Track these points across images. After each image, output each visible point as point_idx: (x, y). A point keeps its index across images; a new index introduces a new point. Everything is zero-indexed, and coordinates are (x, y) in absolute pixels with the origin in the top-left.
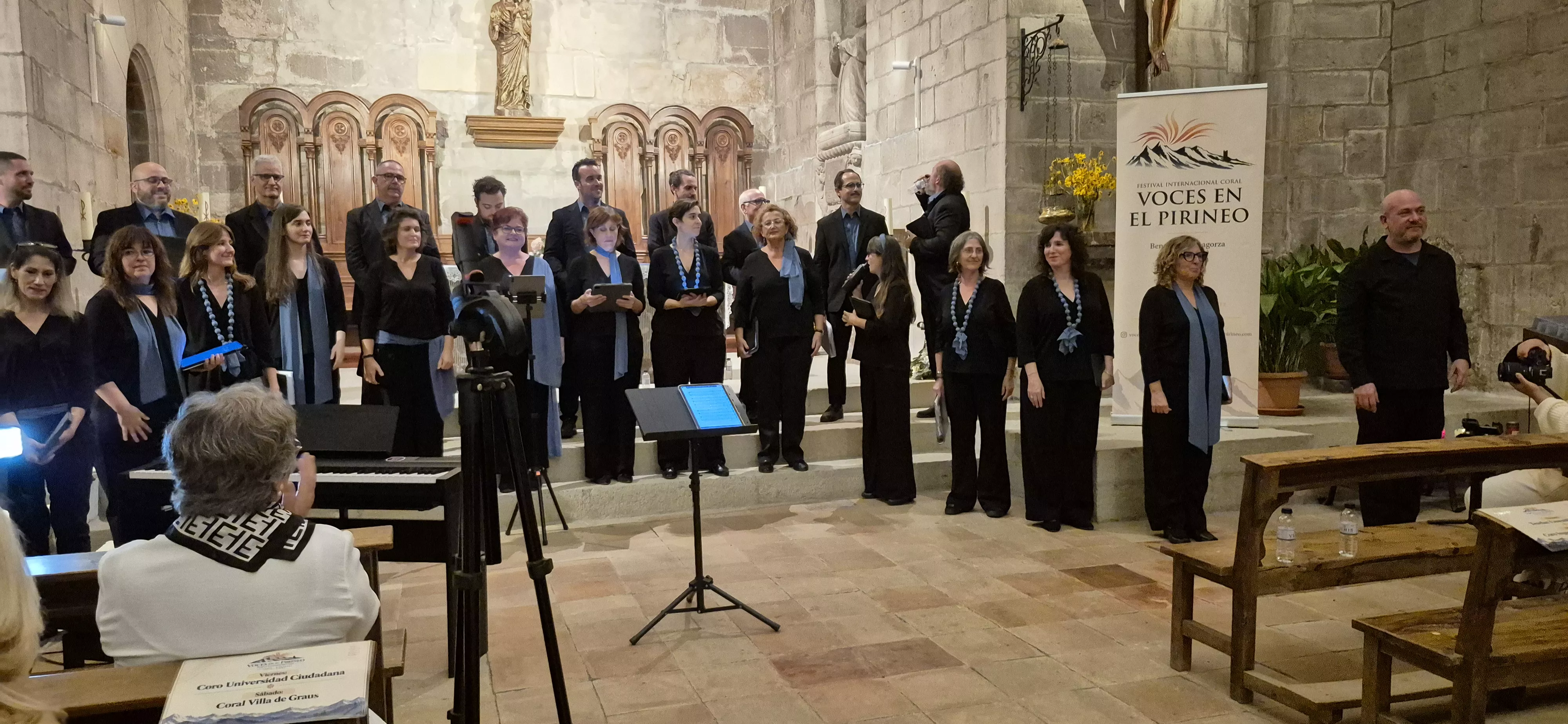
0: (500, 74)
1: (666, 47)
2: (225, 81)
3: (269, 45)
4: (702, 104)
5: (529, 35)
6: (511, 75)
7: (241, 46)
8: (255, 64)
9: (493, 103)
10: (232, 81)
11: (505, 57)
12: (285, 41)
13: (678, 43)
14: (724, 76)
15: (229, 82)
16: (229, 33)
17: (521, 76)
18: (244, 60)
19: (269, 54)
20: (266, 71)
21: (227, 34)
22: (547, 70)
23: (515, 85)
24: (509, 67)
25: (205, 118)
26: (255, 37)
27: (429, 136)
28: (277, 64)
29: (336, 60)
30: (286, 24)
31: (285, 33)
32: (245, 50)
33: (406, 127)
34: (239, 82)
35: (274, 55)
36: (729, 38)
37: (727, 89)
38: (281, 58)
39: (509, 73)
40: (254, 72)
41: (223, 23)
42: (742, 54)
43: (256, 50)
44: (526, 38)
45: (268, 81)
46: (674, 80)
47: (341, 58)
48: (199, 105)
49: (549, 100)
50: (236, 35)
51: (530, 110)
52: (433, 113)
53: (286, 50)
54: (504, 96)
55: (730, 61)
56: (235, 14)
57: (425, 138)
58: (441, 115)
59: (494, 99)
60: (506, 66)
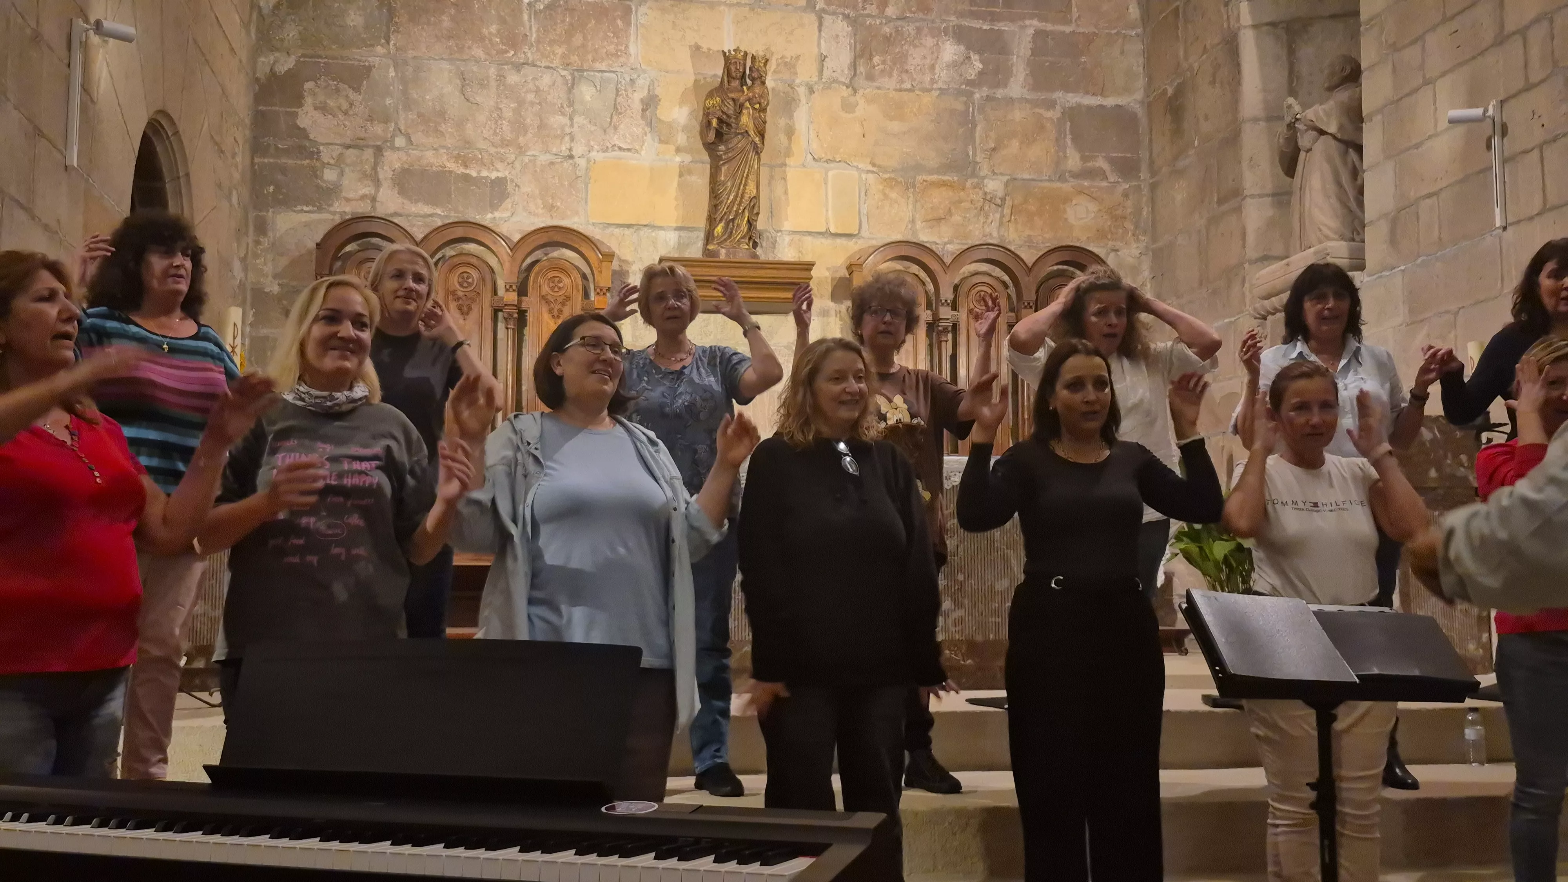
0: (714, 194)
1: (975, 154)
2: (299, 208)
3: (369, 154)
4: (1029, 243)
5: (762, 136)
6: (731, 198)
7: (326, 157)
8: (345, 182)
9: (700, 244)
10: (310, 208)
11: (724, 169)
12: (393, 148)
13: (994, 149)
14: (1067, 200)
15: (305, 208)
16: (312, 136)
17: (747, 197)
18: (330, 175)
19: (368, 168)
20: (361, 192)
21: (307, 137)
22: (786, 192)
23: (737, 212)
24: (729, 184)
25: (265, 264)
26: (348, 142)
27: (601, 292)
28: (377, 183)
29: (466, 178)
30: (396, 124)
31: (393, 137)
32: (332, 162)
33: (566, 281)
34: (320, 209)
35: (374, 168)
36: (1077, 139)
37: (1072, 220)
38: (385, 173)
39: (729, 195)
40: (344, 194)
41: (303, 121)
42: (1097, 165)
43: (348, 161)
44: (757, 139)
45: (364, 208)
46: (986, 208)
47: (474, 174)
48: (257, 243)
49: (787, 239)
50: (320, 139)
51: (759, 251)
52: (609, 256)
53: (393, 161)
54: (719, 229)
55: (1076, 176)
56: (323, 109)
57: (593, 296)
58: (620, 259)
59: (702, 235)
60: (724, 183)
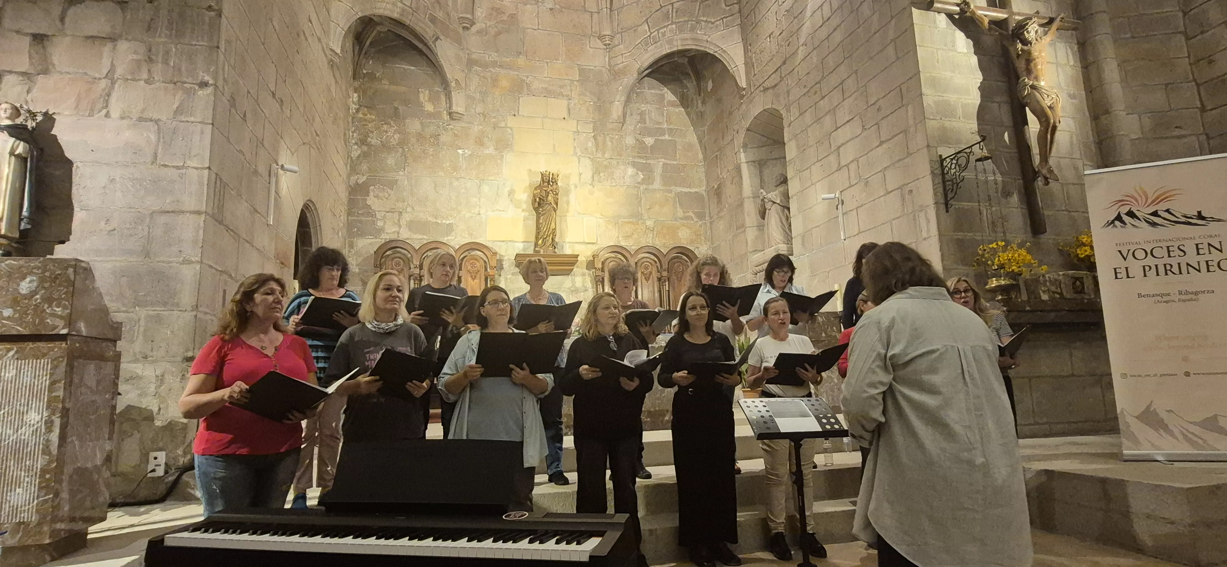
0: (538, 228)
1: (641, 211)
2: (367, 237)
3: (396, 215)
5: (557, 205)
6: (545, 229)
7: (378, 216)
8: (386, 226)
9: (533, 248)
11: (541, 218)
12: (406, 212)
13: (649, 209)
14: (678, 228)
15: (370, 237)
16: (373, 208)
17: (551, 229)
18: (380, 223)
19: (396, 220)
20: (393, 230)
22: (567, 226)
23: (547, 235)
24: (544, 223)
26: (388, 210)
27: (492, 268)
28: (400, 226)
29: (436, 223)
30: (408, 202)
31: (406, 208)
32: (381, 218)
33: (478, 264)
34: (376, 237)
35: (399, 220)
36: (681, 205)
37: (680, 236)
38: (403, 222)
39: (543, 228)
40: (386, 231)
41: (369, 202)
42: (689, 215)
43: (388, 218)
44: (555, 206)
45: (394, 236)
46: (647, 231)
47: (439, 222)
49: (568, 244)
50: (376, 209)
51: (556, 250)
52: (495, 254)
53: (406, 217)
54: (540, 242)
56: (377, 197)
57: (489, 270)
58: (500, 255)
59: (533, 244)
60: (542, 223)
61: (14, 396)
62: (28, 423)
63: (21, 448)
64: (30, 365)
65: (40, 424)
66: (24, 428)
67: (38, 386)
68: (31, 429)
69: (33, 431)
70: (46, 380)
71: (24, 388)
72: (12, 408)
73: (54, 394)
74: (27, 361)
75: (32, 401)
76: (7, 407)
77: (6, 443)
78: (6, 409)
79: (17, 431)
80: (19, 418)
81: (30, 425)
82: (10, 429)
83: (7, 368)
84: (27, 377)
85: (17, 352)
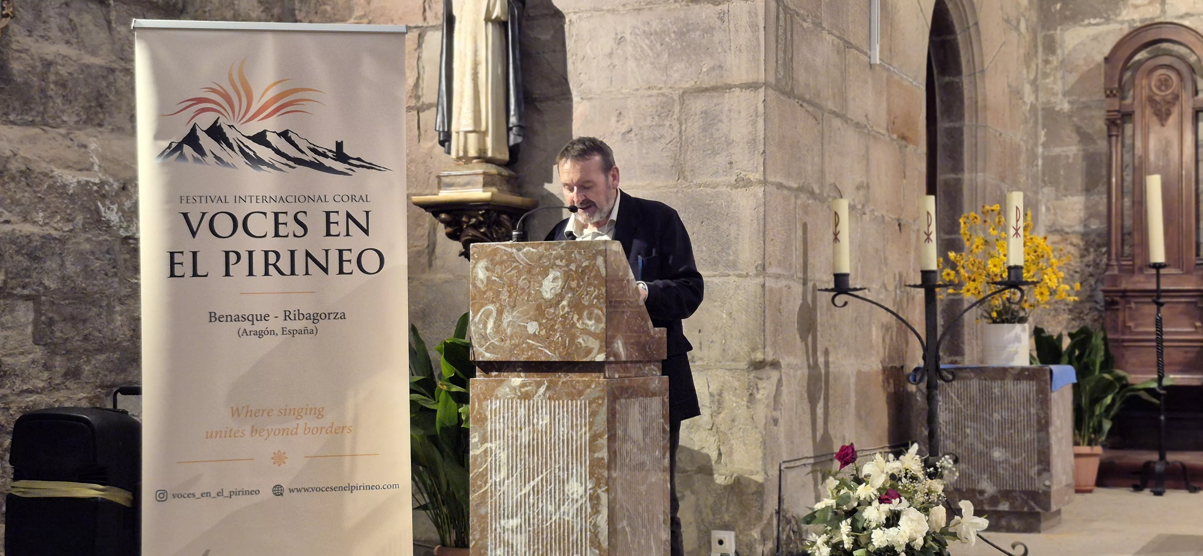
61: (551, 455)
62: (571, 496)
63: (566, 534)
64: (565, 409)
65: (584, 500)
66: (566, 504)
67: (577, 441)
68: (575, 507)
69: (577, 509)
70: (585, 433)
71: (561, 444)
72: (551, 472)
73: (596, 455)
74: (561, 402)
75: (572, 464)
76: (544, 470)
77: (548, 524)
78: (544, 474)
79: (559, 508)
80: (559, 489)
81: (573, 499)
82: (551, 504)
83: (540, 411)
84: (563, 426)
85: (548, 388)
